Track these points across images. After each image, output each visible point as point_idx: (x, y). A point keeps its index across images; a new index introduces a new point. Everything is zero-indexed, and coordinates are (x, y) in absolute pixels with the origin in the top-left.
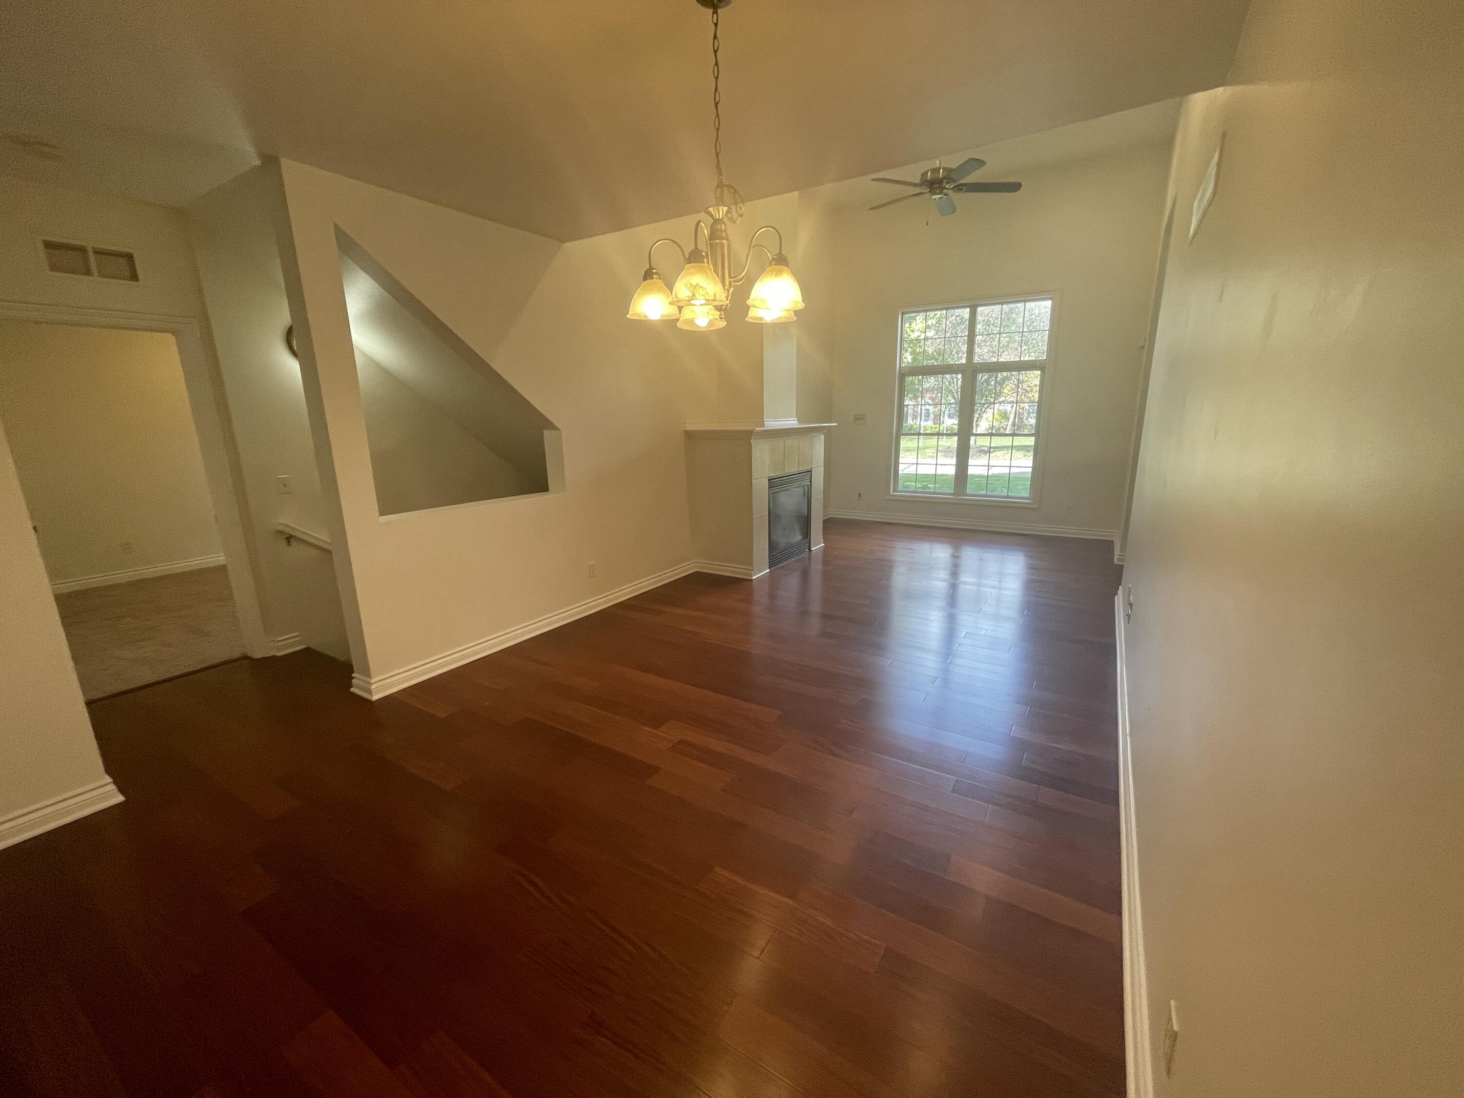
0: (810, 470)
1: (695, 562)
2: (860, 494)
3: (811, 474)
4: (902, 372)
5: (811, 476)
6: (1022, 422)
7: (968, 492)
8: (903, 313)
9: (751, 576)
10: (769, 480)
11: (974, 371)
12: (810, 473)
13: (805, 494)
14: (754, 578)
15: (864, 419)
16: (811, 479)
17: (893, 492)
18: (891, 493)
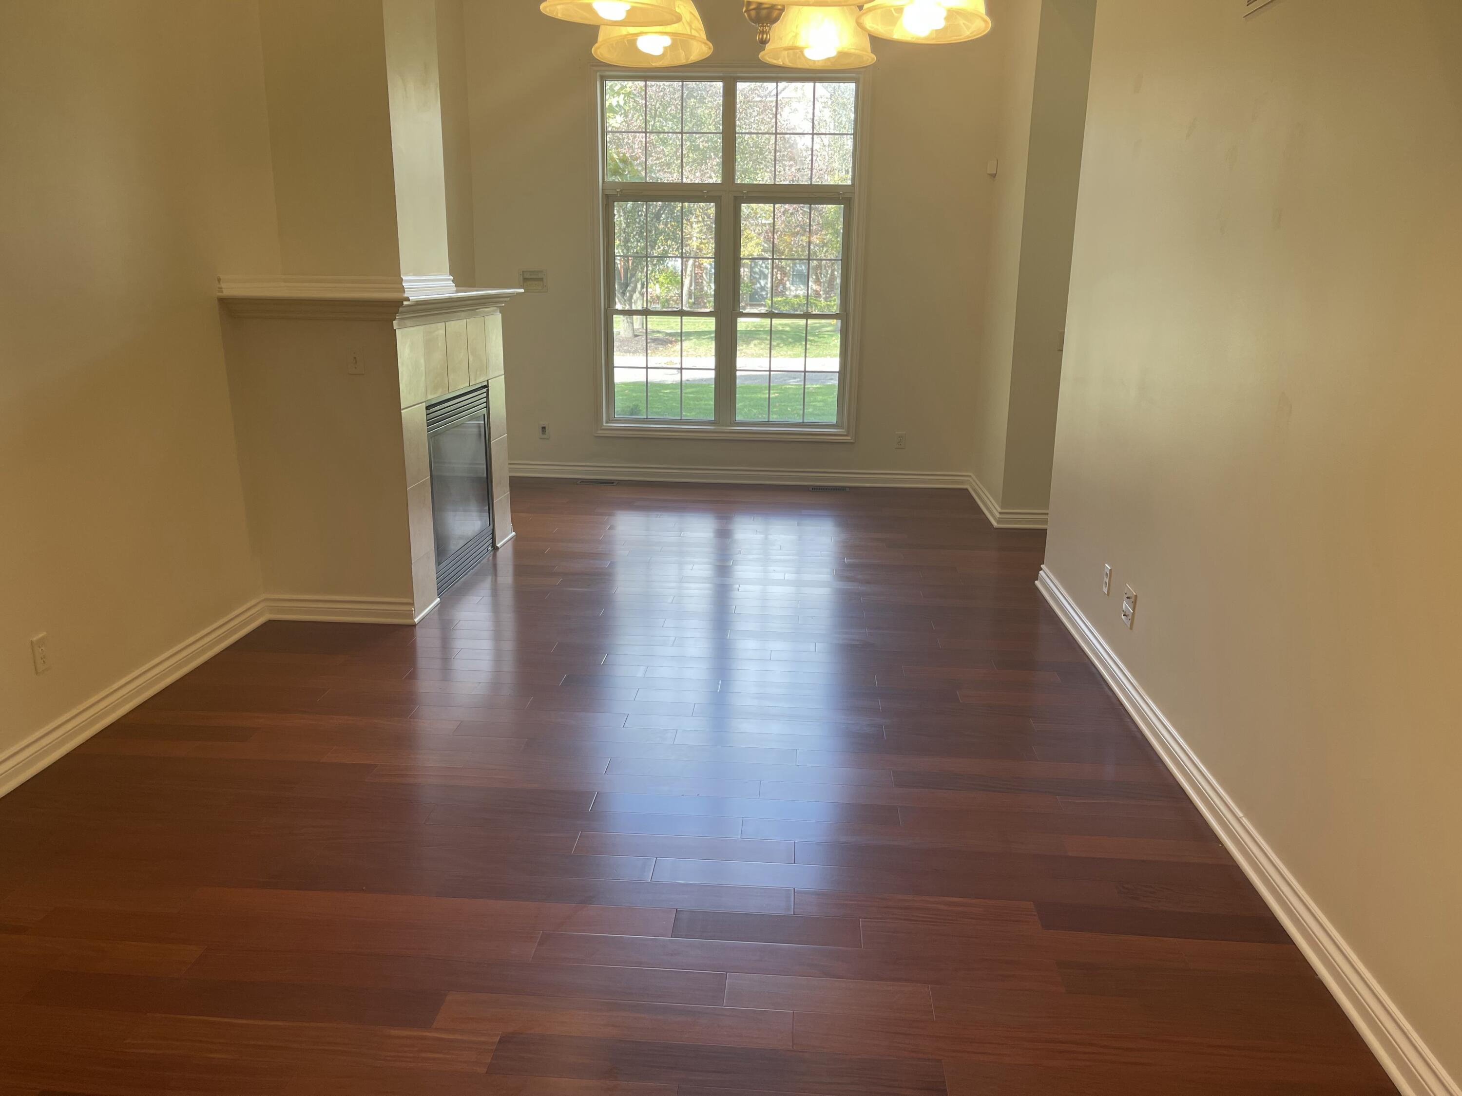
0: (485, 383)
1: (263, 601)
2: (544, 428)
3: (488, 392)
4: (607, 192)
5: (487, 397)
6: (702, 289)
7: (739, 418)
8: (606, 81)
9: (412, 617)
10: (427, 408)
11: (736, 198)
12: (485, 390)
13: (480, 435)
14: (416, 620)
15: (541, 279)
16: (488, 402)
17: (607, 423)
18: (604, 424)
